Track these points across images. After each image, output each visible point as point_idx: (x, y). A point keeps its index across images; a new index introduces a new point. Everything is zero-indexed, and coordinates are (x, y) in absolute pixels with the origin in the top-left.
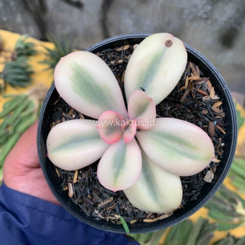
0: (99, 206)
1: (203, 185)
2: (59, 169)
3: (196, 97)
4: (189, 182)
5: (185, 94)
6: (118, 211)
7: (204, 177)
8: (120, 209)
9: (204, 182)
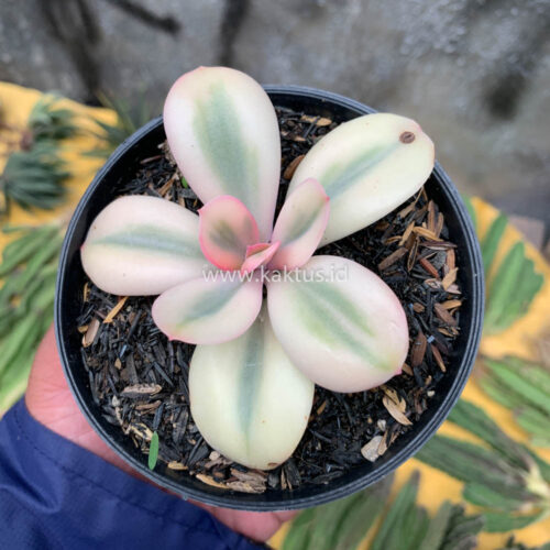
0: (127, 390)
1: (354, 461)
3: (412, 271)
4: (327, 440)
5: (394, 254)
6: (157, 421)
7: (363, 445)
8: (162, 419)
9: (358, 456)
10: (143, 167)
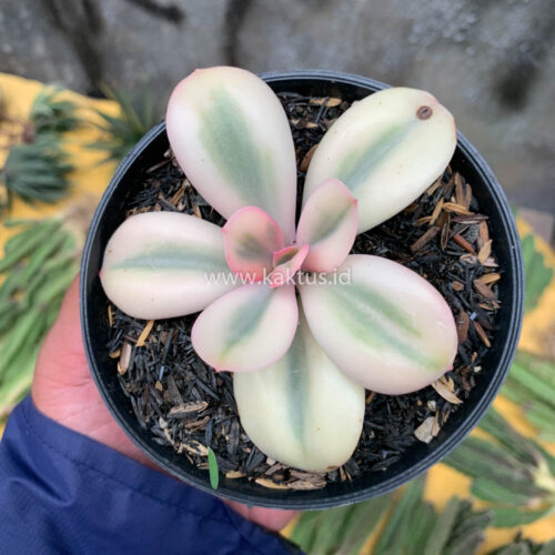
0: (173, 411)
1: (409, 445)
2: (115, 308)
3: (447, 249)
4: (381, 427)
5: (426, 235)
6: (209, 436)
7: (416, 427)
8: (214, 434)
9: (413, 439)
10: (149, 176)
